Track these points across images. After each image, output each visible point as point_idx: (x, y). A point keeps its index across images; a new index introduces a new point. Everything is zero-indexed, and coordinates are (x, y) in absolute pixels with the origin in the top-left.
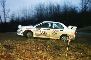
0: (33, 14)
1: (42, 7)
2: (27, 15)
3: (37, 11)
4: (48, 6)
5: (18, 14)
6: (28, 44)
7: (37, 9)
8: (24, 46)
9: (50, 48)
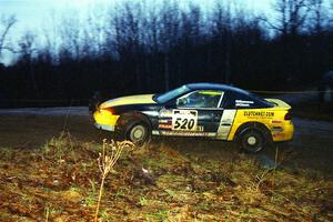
0: (102, 38)
1: (134, 13)
2: (79, 40)
3: (117, 29)
4: (158, 11)
5: (47, 36)
6: (39, 159)
7: (116, 19)
8: (24, 169)
9: (118, 177)
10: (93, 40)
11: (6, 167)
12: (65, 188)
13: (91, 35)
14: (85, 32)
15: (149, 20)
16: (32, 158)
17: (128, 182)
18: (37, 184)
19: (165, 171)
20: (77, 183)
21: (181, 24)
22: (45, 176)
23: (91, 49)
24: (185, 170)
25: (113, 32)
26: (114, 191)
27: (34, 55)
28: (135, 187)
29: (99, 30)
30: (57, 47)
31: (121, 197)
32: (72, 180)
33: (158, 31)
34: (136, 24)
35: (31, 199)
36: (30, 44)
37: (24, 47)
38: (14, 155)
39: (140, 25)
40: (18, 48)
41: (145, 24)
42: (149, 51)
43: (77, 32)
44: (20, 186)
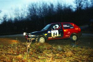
0: (26, 15)
1: (35, 7)
2: (20, 16)
3: (30, 12)
5: (10, 15)
6: (10, 48)
7: (30, 9)
8: (6, 50)
9: (32, 51)
10: (23, 15)
11: (1, 50)
12: (18, 55)
13: (23, 14)
14: (21, 13)
15: (39, 9)
16: (8, 48)
17: (35, 53)
18: (10, 54)
19: (45, 49)
20: (21, 53)
21: (48, 9)
22: (12, 52)
23: (23, 18)
24: (51, 49)
25: (29, 12)
26: (31, 55)
27: (7, 21)
28: (37, 54)
29: (25, 12)
30: (14, 18)
31: (34, 56)
32: (19, 53)
34: (35, 10)
35: (9, 58)
36: (6, 18)
37: (4, 18)
38: (3, 47)
39: (36, 10)
40: (2, 19)
41: (38, 10)
42: (39, 17)
43: (19, 13)
44: (6, 55)
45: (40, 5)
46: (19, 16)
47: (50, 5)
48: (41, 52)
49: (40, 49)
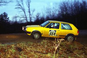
0: (57, 13)
1: (66, 5)
3: (62, 10)
4: (73, 3)
5: (43, 13)
6: (40, 45)
7: (61, 7)
8: (36, 48)
9: (62, 50)
10: (55, 13)
11: (31, 48)
12: (47, 53)
14: (53, 12)
15: (70, 6)
16: (38, 45)
17: (65, 52)
18: (39, 52)
19: (76, 49)
20: (50, 52)
21: (80, 7)
22: (41, 50)
23: (55, 16)
25: (60, 10)
26: (61, 55)
27: (40, 19)
28: (67, 54)
29: (56, 10)
30: (46, 16)
31: (63, 56)
33: (73, 9)
34: (67, 8)
35: (37, 56)
37: (37, 16)
39: (68, 8)
40: (36, 17)
41: (69, 8)
42: (71, 15)
43: (51, 12)
44: (35, 53)
45: (72, 3)
46: (50, 14)
47: (82, 2)
48: (71, 52)
49: (70, 48)
